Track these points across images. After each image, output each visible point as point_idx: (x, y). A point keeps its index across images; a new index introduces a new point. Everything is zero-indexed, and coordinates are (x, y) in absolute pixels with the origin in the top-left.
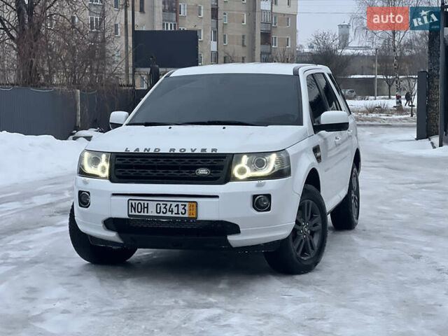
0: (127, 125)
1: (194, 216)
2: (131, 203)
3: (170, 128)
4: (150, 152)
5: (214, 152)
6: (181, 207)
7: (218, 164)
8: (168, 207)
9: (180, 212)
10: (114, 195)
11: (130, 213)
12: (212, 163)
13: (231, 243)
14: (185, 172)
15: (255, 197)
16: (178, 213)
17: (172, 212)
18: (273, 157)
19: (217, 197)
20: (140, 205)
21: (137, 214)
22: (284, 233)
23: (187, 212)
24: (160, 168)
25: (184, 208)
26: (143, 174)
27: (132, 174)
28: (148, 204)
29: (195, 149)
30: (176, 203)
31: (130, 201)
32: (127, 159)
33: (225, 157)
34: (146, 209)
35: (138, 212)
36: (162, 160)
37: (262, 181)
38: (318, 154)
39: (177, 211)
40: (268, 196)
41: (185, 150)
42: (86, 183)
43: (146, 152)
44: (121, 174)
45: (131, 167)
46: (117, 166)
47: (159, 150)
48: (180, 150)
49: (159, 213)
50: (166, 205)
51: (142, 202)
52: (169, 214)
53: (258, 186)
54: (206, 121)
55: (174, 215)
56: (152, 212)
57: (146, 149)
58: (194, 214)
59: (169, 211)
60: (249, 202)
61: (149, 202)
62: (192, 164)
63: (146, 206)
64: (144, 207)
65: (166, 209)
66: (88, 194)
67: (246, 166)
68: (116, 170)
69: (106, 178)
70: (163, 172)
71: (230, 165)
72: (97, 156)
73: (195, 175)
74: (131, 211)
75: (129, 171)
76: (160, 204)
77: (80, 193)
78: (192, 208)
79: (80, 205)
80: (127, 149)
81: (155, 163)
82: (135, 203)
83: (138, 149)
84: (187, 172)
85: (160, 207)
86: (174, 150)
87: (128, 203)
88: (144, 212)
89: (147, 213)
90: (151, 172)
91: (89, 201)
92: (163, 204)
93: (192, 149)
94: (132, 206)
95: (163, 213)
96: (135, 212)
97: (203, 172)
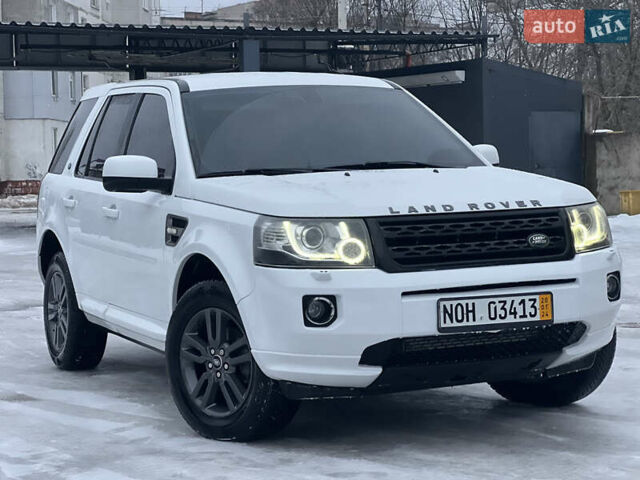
1: (550, 318)
2: (444, 306)
4: (437, 211)
5: (537, 206)
6: (529, 304)
7: (555, 225)
8: (508, 307)
9: (527, 314)
10: (405, 294)
11: (443, 325)
12: (545, 224)
14: (511, 243)
16: (524, 316)
17: (515, 313)
19: (573, 280)
20: (459, 307)
21: (456, 324)
23: (538, 312)
24: (468, 238)
25: (533, 306)
26: (444, 252)
27: (423, 253)
28: (473, 304)
29: (508, 203)
31: (442, 304)
32: (404, 228)
34: (471, 315)
35: (458, 321)
36: (467, 225)
39: (523, 312)
40: (618, 275)
41: (493, 205)
42: (328, 278)
43: (431, 212)
44: (401, 255)
45: (411, 241)
46: (389, 242)
48: (487, 206)
49: (494, 319)
50: (505, 302)
51: (463, 302)
52: (510, 319)
55: (518, 320)
56: (482, 318)
57: (426, 207)
58: (549, 313)
59: (511, 313)
61: (473, 301)
62: (518, 228)
63: (470, 308)
64: (468, 311)
65: (505, 310)
66: (328, 301)
67: (583, 227)
68: (390, 248)
69: (365, 264)
70: (477, 245)
71: (569, 226)
72: (317, 228)
73: (529, 246)
74: (445, 322)
75: (416, 249)
76: (494, 303)
77: (307, 300)
78: (545, 304)
79: (307, 324)
80: (391, 209)
81: (459, 232)
82: (451, 306)
83: (412, 209)
84: (515, 243)
85: (495, 308)
86: (475, 206)
87: (438, 307)
88: (468, 320)
89: (474, 320)
90: (457, 247)
91: (333, 313)
92: (500, 302)
93: (502, 203)
94: (445, 311)
95: (501, 318)
96: (452, 322)
97: (538, 239)
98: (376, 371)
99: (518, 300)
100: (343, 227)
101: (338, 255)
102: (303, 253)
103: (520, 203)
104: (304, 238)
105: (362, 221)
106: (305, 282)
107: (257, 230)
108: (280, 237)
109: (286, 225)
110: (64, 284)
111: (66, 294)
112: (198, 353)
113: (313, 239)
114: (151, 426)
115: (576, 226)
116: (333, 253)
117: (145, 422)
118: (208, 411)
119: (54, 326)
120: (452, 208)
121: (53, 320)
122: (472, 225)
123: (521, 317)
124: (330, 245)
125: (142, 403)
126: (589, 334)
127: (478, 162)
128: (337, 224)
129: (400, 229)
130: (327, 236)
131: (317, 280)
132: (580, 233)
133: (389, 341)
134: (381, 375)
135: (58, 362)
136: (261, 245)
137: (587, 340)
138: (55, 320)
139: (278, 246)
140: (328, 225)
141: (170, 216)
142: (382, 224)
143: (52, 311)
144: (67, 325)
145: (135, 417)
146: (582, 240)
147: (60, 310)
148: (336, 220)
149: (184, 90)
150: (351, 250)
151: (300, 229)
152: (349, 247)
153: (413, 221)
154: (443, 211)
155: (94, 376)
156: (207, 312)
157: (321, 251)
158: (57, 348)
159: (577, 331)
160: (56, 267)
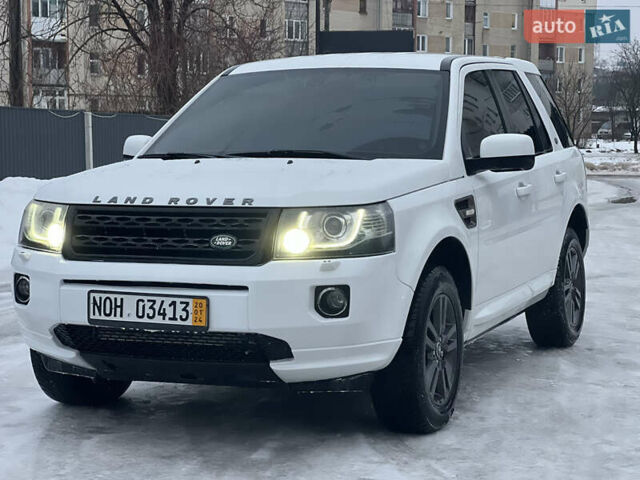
0: (139, 158)
1: (203, 324)
2: (94, 298)
3: (198, 162)
4: (135, 204)
5: (247, 205)
6: (180, 307)
7: (252, 227)
8: (157, 307)
9: (178, 316)
10: (66, 282)
11: (92, 317)
12: (240, 225)
13: (279, 375)
14: (191, 242)
15: (318, 289)
16: (174, 319)
17: (164, 315)
18: (360, 215)
19: (245, 288)
20: (108, 301)
21: (103, 317)
22: (381, 358)
23: (190, 316)
24: (151, 233)
25: (184, 309)
26: (119, 245)
27: (99, 244)
28: (122, 300)
29: (214, 200)
31: (92, 295)
33: (264, 215)
34: (119, 310)
35: (106, 315)
37: (332, 260)
38: (469, 213)
39: (174, 314)
40: (345, 290)
41: (196, 201)
43: (129, 203)
44: (81, 243)
47: (152, 200)
48: (188, 201)
49: (142, 317)
50: (154, 302)
51: (112, 297)
52: (158, 320)
53: (324, 269)
54: (269, 150)
55: (167, 322)
56: (129, 315)
57: (128, 199)
58: (204, 319)
59: (159, 314)
60: (308, 298)
61: (122, 296)
62: (206, 226)
63: (119, 304)
64: (116, 306)
65: (154, 310)
68: (75, 236)
70: (154, 241)
73: (210, 247)
74: (94, 314)
75: (96, 239)
76: (143, 301)
77: (16, 278)
78: (199, 309)
79: (17, 300)
80: (96, 198)
81: (142, 225)
82: (101, 298)
83: (114, 199)
84: (195, 242)
85: (144, 306)
86: (176, 200)
87: (89, 298)
88: (115, 315)
89: (121, 316)
90: (134, 240)
92: (149, 301)
93: (208, 199)
94: (95, 303)
95: (149, 317)
96: (100, 314)
97: (223, 241)
99: (168, 301)
100: (58, 211)
103: (229, 201)
105: (67, 208)
122: (158, 220)
123: (170, 319)
154: (142, 204)
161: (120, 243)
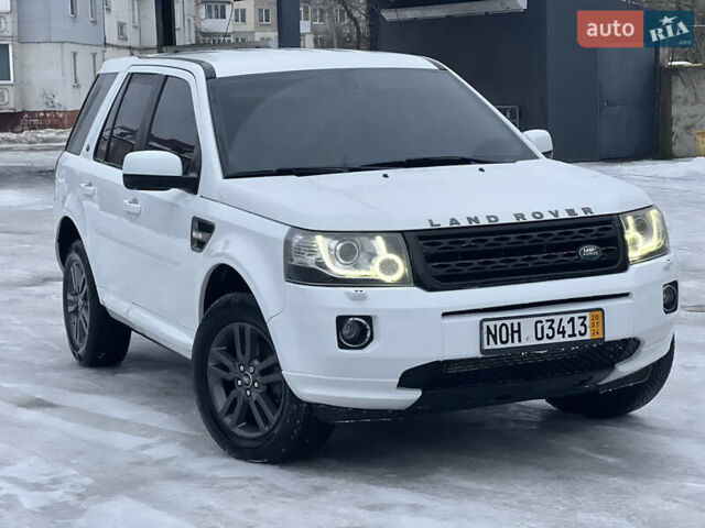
1: (600, 336)
4: (481, 223)
5: (589, 214)
6: (578, 322)
8: (555, 326)
9: (577, 332)
11: (486, 347)
12: (597, 234)
14: (560, 256)
16: (574, 335)
17: (563, 333)
20: (504, 328)
21: (500, 346)
23: (588, 330)
24: (514, 252)
25: (583, 324)
26: (489, 268)
27: (466, 270)
28: (519, 324)
29: (557, 212)
30: (569, 316)
31: (485, 324)
32: (445, 242)
34: (516, 335)
35: (502, 342)
36: (513, 238)
39: (573, 331)
40: (676, 285)
41: (541, 215)
42: (363, 298)
43: (474, 224)
44: (442, 272)
45: (453, 256)
46: (429, 258)
47: (494, 218)
48: (534, 216)
49: (542, 339)
50: (553, 321)
51: (508, 322)
52: (558, 339)
55: (567, 339)
56: (528, 338)
57: (468, 218)
58: (600, 331)
59: (559, 332)
61: (519, 320)
62: (568, 239)
63: (516, 328)
64: (513, 332)
65: (553, 329)
66: (363, 322)
67: (637, 235)
68: (430, 265)
69: (402, 282)
70: (523, 260)
71: (622, 234)
72: (351, 243)
73: (579, 259)
74: (488, 344)
75: (458, 265)
76: (541, 322)
77: (341, 321)
78: (595, 322)
79: (341, 346)
80: (431, 221)
81: (504, 244)
82: (495, 326)
83: (453, 221)
84: (565, 256)
85: (542, 328)
86: (522, 216)
87: (481, 328)
88: (513, 341)
89: (520, 341)
90: (502, 261)
91: (369, 335)
92: (547, 321)
93: (551, 212)
94: (489, 331)
95: (548, 337)
96: (496, 343)
97: (589, 250)
98: (415, 395)
100: (379, 242)
101: (374, 271)
102: (337, 269)
103: (571, 211)
104: (338, 253)
105: (400, 237)
106: (339, 301)
107: (287, 243)
108: (312, 252)
109: (319, 239)
110: (84, 275)
111: (86, 287)
112: (226, 369)
113: (347, 254)
114: (178, 443)
115: (631, 234)
116: (368, 269)
117: (171, 438)
118: (237, 431)
119: (74, 319)
120: (497, 219)
121: (73, 312)
122: (518, 238)
123: (570, 336)
124: (366, 261)
125: (168, 413)
126: (644, 349)
127: (528, 155)
128: (373, 238)
129: (440, 244)
130: (363, 250)
131: (352, 299)
132: (634, 242)
133: (428, 364)
134: (420, 399)
135: (80, 358)
136: (292, 260)
137: (642, 355)
138: (76, 312)
139: (310, 262)
140: (364, 239)
141: (195, 219)
142: (421, 238)
143: (72, 303)
144: (88, 320)
145: (160, 431)
146: (636, 249)
147: (81, 302)
148: (372, 234)
149: (210, 75)
150: (388, 267)
151: (334, 243)
152: (385, 262)
153: (455, 234)
154: (487, 223)
155: (117, 375)
156: (236, 326)
157: (356, 266)
158: (78, 343)
159: (630, 347)
160: (74, 256)
161: (490, 266)
